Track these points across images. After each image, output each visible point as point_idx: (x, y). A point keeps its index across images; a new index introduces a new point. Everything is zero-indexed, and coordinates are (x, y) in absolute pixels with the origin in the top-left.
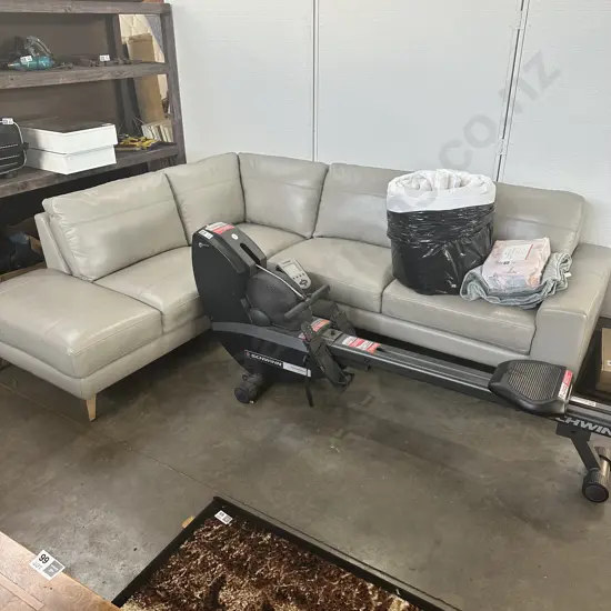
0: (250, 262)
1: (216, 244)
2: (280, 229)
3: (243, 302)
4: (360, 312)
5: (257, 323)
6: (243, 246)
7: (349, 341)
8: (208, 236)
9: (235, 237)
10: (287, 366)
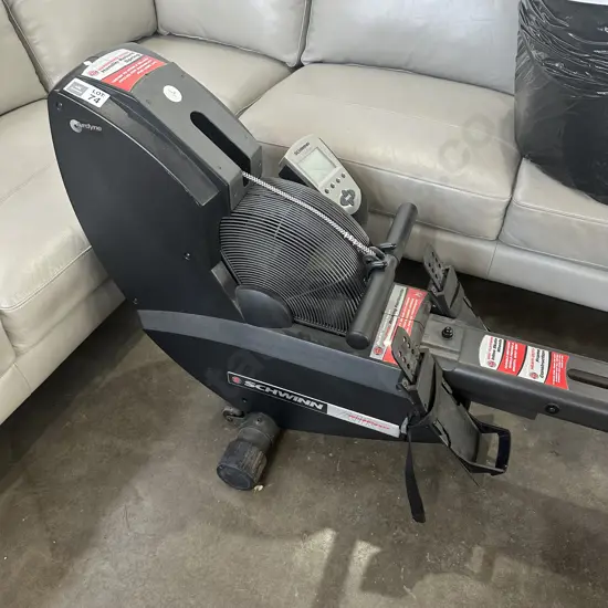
0: (228, 170)
1: (118, 118)
2: (232, 47)
3: (218, 273)
4: (442, 237)
5: (254, 316)
6: (199, 120)
7: (489, 353)
8: (95, 98)
9: (172, 94)
10: (335, 411)
